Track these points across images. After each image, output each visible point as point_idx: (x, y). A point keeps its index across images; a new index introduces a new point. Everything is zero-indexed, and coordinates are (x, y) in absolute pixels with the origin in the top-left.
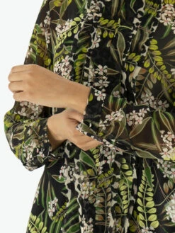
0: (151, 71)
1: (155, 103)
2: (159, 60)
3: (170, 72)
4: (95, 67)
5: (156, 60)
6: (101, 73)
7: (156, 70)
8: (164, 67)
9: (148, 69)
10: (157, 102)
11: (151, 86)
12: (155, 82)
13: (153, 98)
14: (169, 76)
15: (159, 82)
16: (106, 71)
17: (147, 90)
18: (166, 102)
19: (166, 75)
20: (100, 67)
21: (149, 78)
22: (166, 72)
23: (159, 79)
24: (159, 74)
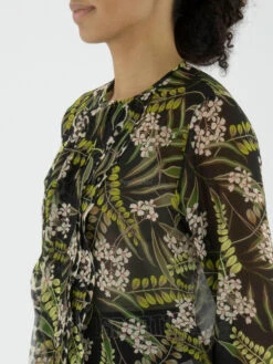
0: (104, 209)
1: (111, 252)
2: (115, 193)
3: (128, 210)
4: (60, 206)
5: (111, 193)
6: (65, 214)
7: (109, 208)
8: (120, 203)
9: (100, 207)
10: (115, 250)
11: (104, 230)
12: (109, 223)
13: (108, 245)
14: (127, 214)
15: (114, 223)
16: (69, 211)
17: (101, 236)
18: (126, 250)
19: (122, 214)
20: (64, 205)
21: (102, 219)
22: (123, 209)
23: (114, 219)
24: (114, 212)
